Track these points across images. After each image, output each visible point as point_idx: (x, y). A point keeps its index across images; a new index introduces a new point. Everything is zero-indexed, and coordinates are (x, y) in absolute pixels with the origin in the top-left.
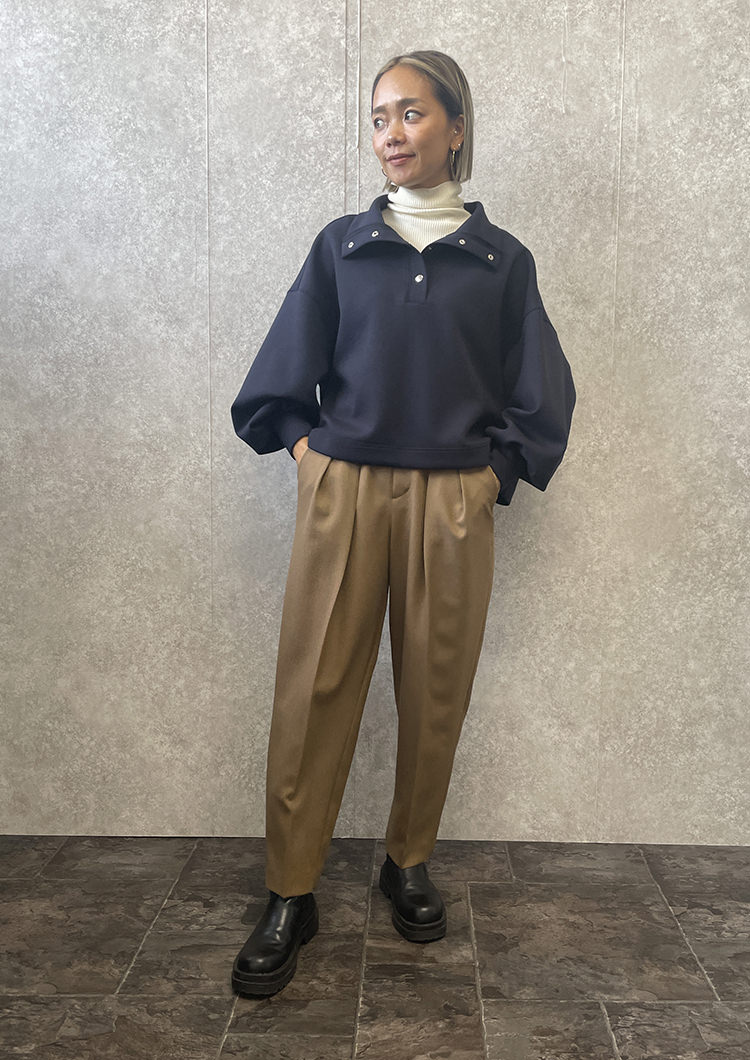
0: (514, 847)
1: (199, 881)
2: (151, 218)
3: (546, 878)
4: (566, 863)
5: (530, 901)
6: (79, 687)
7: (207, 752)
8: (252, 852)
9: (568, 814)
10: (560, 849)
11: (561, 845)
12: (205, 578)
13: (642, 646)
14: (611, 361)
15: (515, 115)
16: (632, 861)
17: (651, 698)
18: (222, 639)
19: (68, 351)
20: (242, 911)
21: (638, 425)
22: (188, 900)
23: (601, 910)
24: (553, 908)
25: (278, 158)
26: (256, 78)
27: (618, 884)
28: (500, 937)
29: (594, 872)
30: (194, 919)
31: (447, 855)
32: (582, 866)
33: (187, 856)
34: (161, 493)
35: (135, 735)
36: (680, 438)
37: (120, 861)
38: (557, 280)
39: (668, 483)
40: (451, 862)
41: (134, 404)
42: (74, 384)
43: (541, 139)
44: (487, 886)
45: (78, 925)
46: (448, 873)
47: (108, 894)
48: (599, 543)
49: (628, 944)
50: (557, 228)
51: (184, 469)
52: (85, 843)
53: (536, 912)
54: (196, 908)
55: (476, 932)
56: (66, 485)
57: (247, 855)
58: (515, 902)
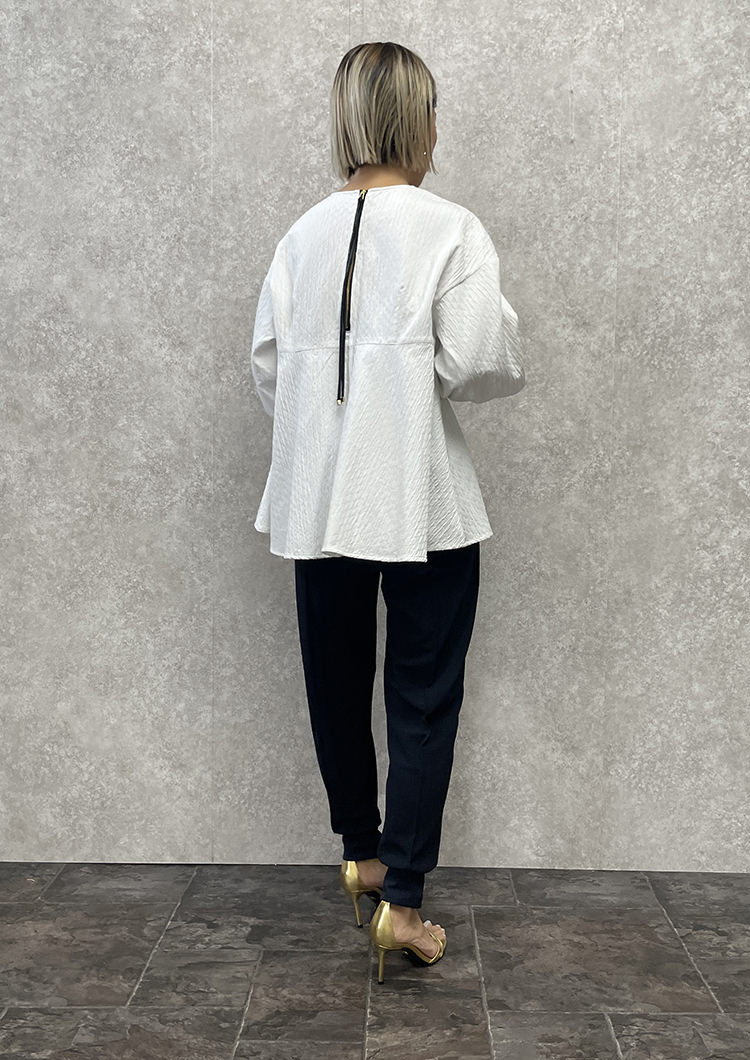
0: (517, 873)
1: (201, 904)
2: (156, 245)
3: (551, 903)
4: (571, 889)
5: (534, 923)
6: (78, 711)
7: (207, 777)
8: (252, 878)
9: (572, 841)
10: (564, 875)
11: (565, 872)
12: (206, 599)
13: (646, 669)
14: (611, 382)
15: (516, 143)
16: (638, 887)
17: (656, 721)
18: (223, 662)
19: (73, 374)
20: (247, 932)
21: (640, 446)
22: (190, 922)
23: (606, 932)
24: (558, 930)
25: (282, 185)
26: (260, 107)
27: (621, 908)
28: (503, 956)
29: (599, 897)
30: (199, 939)
31: (449, 880)
32: (587, 891)
33: (187, 882)
34: (163, 515)
35: (134, 758)
36: (682, 458)
37: (121, 886)
38: (559, 303)
39: (670, 505)
40: (454, 888)
41: (138, 427)
42: (79, 407)
43: (541, 166)
44: (491, 909)
45: (84, 944)
46: (451, 897)
47: (112, 916)
48: (601, 565)
49: (634, 962)
50: (557, 252)
51: (186, 491)
52: (83, 870)
53: (541, 933)
54: (200, 930)
55: (481, 952)
56: (68, 508)
57: (248, 881)
58: (519, 923)
